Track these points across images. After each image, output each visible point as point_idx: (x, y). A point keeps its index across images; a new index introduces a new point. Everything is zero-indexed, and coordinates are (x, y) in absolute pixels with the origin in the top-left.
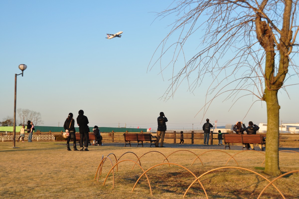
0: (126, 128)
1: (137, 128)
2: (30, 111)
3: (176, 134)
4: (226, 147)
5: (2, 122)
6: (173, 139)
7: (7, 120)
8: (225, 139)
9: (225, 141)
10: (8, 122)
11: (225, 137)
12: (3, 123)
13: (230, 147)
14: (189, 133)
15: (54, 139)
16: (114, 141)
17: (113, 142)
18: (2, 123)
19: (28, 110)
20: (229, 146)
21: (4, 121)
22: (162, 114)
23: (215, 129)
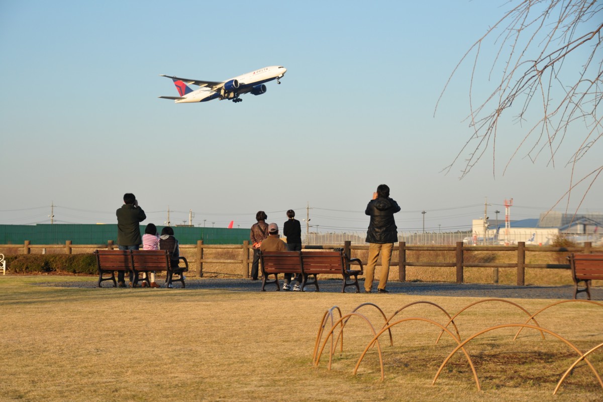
0: (196, 226)
1: (227, 227)
3: (407, 251)
4: (578, 292)
6: (398, 267)
8: (575, 269)
9: (575, 276)
11: (577, 262)
13: (591, 292)
14: (450, 249)
15: (4, 269)
16: (205, 275)
17: (202, 276)
20: (587, 290)
22: (383, 190)
23: (502, 231)
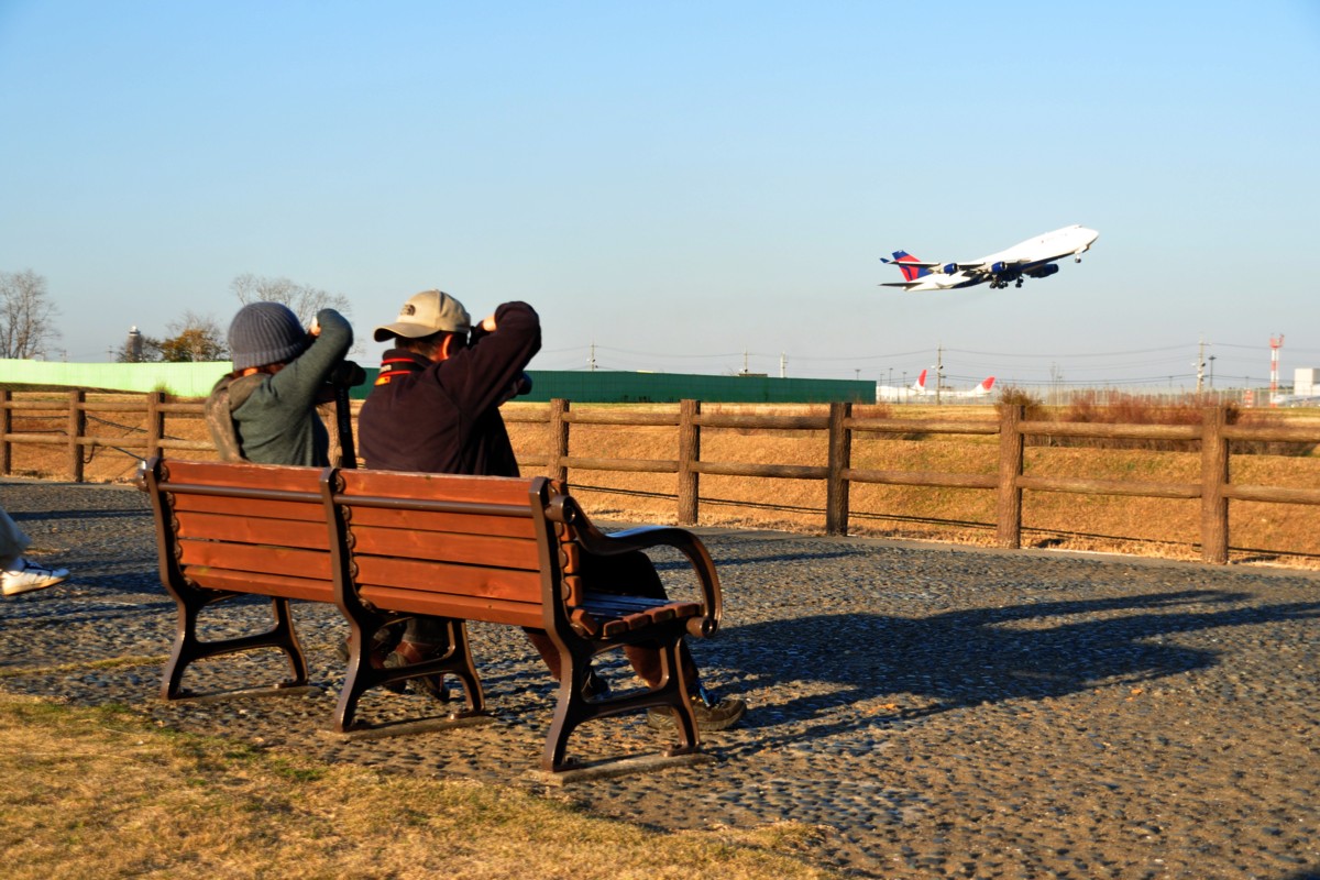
2: (295, 287)
5: (162, 341)
7: (187, 334)
10: (190, 341)
12: (168, 345)
18: (164, 346)
19: (289, 281)
21: (172, 338)
